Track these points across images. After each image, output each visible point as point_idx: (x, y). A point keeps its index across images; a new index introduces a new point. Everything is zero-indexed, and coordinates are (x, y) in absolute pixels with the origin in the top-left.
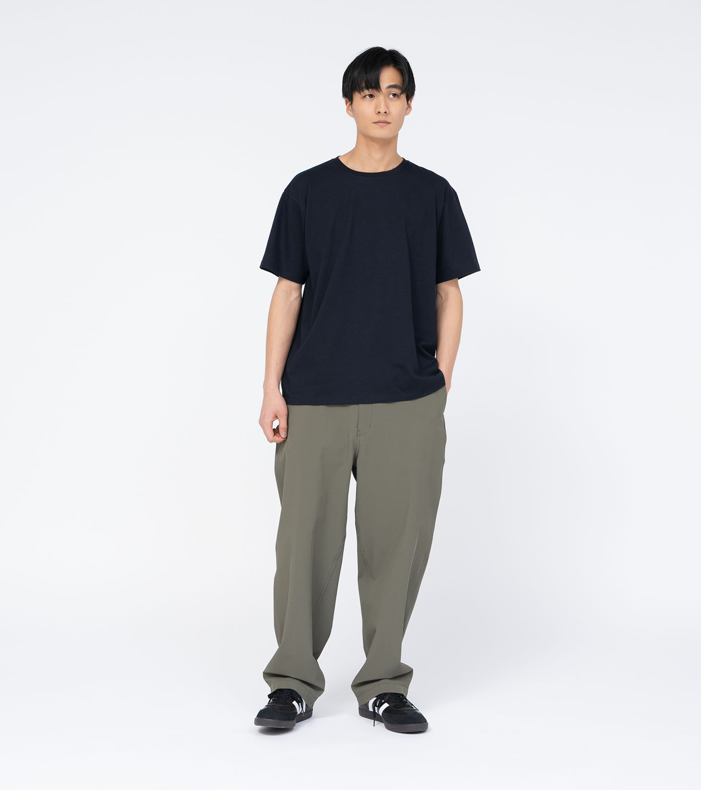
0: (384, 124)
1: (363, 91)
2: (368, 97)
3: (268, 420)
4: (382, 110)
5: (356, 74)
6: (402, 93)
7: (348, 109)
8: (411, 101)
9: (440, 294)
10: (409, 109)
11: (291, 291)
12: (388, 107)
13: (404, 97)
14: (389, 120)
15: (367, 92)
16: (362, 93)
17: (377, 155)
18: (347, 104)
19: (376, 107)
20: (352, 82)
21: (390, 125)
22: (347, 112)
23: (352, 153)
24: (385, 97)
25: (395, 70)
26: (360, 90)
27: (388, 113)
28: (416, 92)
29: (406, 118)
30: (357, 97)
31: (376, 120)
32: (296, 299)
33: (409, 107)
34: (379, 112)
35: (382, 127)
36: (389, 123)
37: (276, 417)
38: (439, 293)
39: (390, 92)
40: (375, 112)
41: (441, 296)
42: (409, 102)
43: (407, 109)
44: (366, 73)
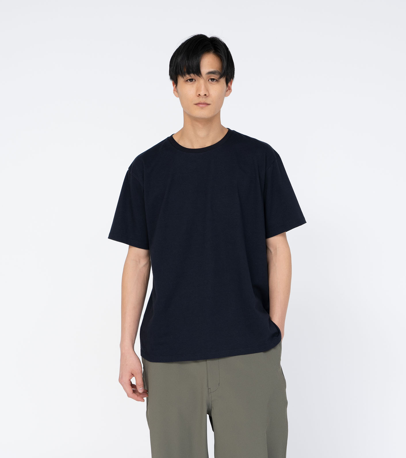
0: (205, 105)
1: (185, 75)
2: (189, 81)
3: (126, 379)
4: (202, 93)
5: (179, 59)
6: (221, 77)
7: (174, 90)
8: (231, 84)
9: (270, 250)
10: (229, 91)
11: (139, 260)
12: (207, 90)
13: (223, 81)
14: (208, 103)
15: (188, 77)
16: (184, 77)
17: (202, 132)
18: (174, 86)
19: (198, 90)
20: (176, 68)
21: (209, 106)
22: (174, 93)
23: (182, 132)
24: (205, 81)
25: (215, 56)
26: (183, 75)
27: (207, 94)
28: (235, 76)
29: (226, 99)
30: (181, 80)
31: (197, 102)
32: (144, 266)
33: (229, 89)
34: (199, 95)
35: (202, 108)
36: (209, 104)
37: (133, 375)
38: (268, 248)
39: (210, 77)
40: (196, 95)
41: (271, 251)
42: (229, 84)
43: (227, 91)
44: (188, 59)
